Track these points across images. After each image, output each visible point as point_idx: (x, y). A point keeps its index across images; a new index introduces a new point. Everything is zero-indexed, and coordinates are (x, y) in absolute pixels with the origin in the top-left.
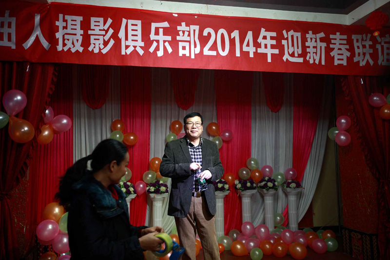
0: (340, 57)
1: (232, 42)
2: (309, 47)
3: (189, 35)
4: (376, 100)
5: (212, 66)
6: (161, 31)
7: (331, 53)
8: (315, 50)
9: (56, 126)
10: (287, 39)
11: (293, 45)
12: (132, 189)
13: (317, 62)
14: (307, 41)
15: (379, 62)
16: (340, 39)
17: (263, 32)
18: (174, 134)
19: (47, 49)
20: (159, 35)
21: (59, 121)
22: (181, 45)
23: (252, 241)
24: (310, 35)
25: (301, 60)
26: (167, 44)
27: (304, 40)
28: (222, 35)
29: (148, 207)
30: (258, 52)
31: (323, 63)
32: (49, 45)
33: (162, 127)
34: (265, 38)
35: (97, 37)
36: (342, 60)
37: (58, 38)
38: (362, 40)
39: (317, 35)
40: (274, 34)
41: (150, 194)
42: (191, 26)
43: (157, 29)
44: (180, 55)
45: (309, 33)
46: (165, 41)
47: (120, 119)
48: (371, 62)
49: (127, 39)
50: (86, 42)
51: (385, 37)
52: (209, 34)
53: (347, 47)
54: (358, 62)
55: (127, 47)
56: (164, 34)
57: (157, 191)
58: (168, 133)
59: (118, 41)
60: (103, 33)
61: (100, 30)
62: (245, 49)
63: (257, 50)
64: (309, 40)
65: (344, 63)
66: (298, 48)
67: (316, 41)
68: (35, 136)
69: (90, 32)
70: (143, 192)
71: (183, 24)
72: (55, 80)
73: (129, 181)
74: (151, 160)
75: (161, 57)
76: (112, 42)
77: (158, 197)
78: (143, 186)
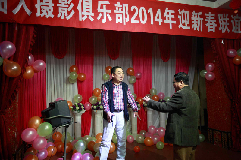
0: (211, 27)
1: (149, 15)
2: (193, 20)
3: (122, 10)
4: (232, 53)
5: (136, 30)
6: (104, 6)
7: (206, 25)
8: (197, 22)
9: (36, 67)
10: (181, 15)
11: (184, 19)
12: (83, 107)
13: (198, 30)
14: (192, 17)
15: (233, 31)
16: (211, 16)
17: (167, 10)
18: (108, 74)
19: (29, 15)
20: (103, 9)
21: (38, 64)
22: (117, 16)
23: (156, 137)
24: (194, 13)
25: (189, 28)
26: (108, 15)
27: (191, 16)
28: (143, 11)
29: (92, 118)
30: (164, 22)
31: (201, 30)
32: (30, 12)
33: (100, 70)
34: (168, 13)
35: (63, 9)
36: (212, 28)
37: (37, 8)
38: (223, 17)
39: (198, 13)
40: (173, 12)
41: (94, 110)
42: (123, 4)
43: (102, 5)
44: (117, 22)
45: (193, 12)
46: (107, 13)
47: (75, 65)
48: (229, 31)
49: (82, 10)
50: (56, 11)
51: (236, 16)
52: (135, 10)
53: (215, 21)
54: (221, 30)
55: (83, 16)
56: (107, 9)
57: (98, 109)
58: (104, 74)
59: (77, 12)
60: (67, 6)
61: (65, 4)
62: (156, 20)
63: (163, 21)
64: (193, 16)
65: (214, 30)
66: (187, 21)
67: (197, 17)
68: (22, 73)
69: (58, 5)
70: (89, 109)
71: (118, 3)
72: (35, 36)
73: (81, 103)
74: (94, 90)
75: (105, 23)
76: (73, 12)
77: (99, 112)
78: (90, 105)
